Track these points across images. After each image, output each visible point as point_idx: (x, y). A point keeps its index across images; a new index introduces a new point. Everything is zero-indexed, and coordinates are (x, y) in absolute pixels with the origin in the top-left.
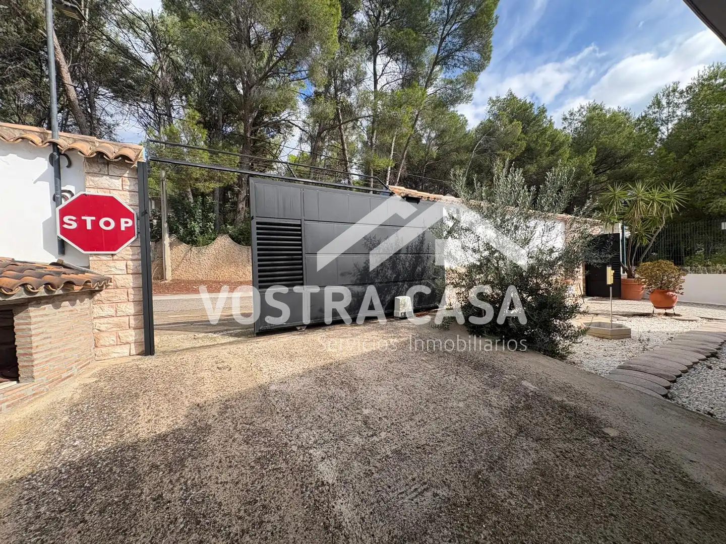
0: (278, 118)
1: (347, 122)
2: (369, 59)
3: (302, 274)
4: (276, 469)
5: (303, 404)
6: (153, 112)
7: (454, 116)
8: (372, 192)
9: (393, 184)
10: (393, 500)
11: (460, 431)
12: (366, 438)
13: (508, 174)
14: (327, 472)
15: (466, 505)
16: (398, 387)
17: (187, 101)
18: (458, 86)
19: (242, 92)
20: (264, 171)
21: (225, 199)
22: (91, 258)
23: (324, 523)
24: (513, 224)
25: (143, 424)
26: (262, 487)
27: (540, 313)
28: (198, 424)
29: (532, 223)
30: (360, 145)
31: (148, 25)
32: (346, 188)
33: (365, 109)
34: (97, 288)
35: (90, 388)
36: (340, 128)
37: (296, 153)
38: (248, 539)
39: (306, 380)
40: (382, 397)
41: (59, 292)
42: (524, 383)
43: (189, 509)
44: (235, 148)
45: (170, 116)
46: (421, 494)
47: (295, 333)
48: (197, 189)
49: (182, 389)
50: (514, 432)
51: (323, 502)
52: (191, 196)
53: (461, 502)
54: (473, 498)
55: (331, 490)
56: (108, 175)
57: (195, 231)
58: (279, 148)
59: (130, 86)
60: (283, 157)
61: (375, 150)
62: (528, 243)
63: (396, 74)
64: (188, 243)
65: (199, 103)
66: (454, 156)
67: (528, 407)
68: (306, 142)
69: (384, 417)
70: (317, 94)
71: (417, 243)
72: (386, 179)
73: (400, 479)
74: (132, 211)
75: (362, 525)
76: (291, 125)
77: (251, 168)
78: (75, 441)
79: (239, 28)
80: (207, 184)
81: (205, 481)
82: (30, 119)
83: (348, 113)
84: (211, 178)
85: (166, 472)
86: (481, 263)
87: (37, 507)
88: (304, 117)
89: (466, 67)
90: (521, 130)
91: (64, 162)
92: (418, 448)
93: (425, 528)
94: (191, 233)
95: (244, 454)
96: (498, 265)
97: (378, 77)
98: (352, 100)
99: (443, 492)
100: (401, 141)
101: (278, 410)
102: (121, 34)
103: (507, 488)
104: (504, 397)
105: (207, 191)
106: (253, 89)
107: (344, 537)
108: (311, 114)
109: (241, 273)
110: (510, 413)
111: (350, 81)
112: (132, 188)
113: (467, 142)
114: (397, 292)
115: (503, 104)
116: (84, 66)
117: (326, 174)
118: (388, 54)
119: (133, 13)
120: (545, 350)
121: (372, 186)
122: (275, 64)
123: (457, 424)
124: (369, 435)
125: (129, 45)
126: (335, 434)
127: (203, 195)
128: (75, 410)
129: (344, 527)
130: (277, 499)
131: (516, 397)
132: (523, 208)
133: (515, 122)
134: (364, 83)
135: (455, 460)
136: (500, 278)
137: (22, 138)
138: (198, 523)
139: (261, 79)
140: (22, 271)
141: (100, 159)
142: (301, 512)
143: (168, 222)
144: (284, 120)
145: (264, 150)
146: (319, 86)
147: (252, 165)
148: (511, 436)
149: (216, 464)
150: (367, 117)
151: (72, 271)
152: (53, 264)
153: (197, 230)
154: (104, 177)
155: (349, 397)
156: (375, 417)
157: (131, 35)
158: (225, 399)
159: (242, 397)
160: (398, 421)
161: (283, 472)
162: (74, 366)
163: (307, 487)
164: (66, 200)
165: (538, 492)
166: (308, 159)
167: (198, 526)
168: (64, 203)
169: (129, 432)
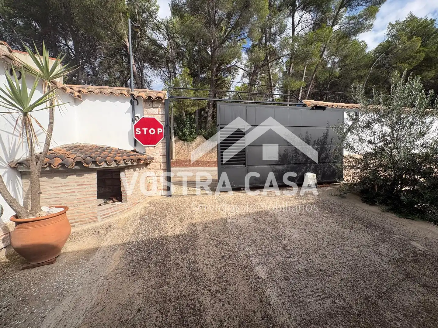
0: (230, 65)
1: (273, 61)
2: (289, 16)
3: (245, 157)
4: (232, 264)
5: (246, 232)
6: (168, 72)
7: (355, 43)
8: (288, 105)
9: (304, 99)
10: (303, 298)
11: (354, 267)
12: (285, 258)
13: (406, 82)
14: (261, 271)
15: (358, 315)
16: (306, 231)
17: (183, 63)
18: (361, 20)
19: (210, 53)
20: (221, 98)
21: (200, 116)
22: (146, 148)
23: (260, 299)
24: (408, 121)
25: (169, 229)
26: (226, 271)
27: (432, 192)
28: (193, 233)
29: (428, 120)
30: (281, 75)
31: (165, 26)
32: (270, 104)
33: (286, 50)
34: (149, 162)
35: (147, 209)
36: (268, 66)
37: (239, 85)
38: (220, 295)
39: (247, 219)
40: (295, 236)
41: (135, 163)
42: (413, 243)
43: (191, 273)
44: (207, 87)
45: (175, 73)
46: (323, 299)
47: (240, 191)
48: (188, 111)
49: (185, 215)
50: (401, 276)
51: (259, 288)
52: (184, 115)
53: (354, 312)
54: (363, 312)
55: (263, 282)
56: (152, 107)
57: (186, 134)
58: (230, 83)
59: (157, 61)
60: (233, 89)
61: (292, 76)
62: (423, 136)
63: (309, 21)
64: (183, 140)
65: (189, 64)
66: (354, 73)
67: (417, 261)
68: (246, 77)
69: (297, 247)
70: (253, 46)
71: (322, 138)
72: (299, 95)
73: (308, 286)
74: (162, 124)
75: (283, 306)
76: (237, 68)
77: (215, 97)
78: (143, 231)
79: (209, 16)
80: (192, 108)
81: (198, 262)
82: (119, 84)
83: (274, 55)
84: (194, 104)
85: (180, 253)
86: (376, 152)
87: (132, 257)
88: (245, 62)
89: (368, 3)
90: (420, 45)
91: (136, 103)
92: (321, 271)
93: (326, 320)
94: (184, 135)
95: (216, 253)
96: (392, 153)
97: (295, 26)
98: (276, 45)
99: (339, 302)
100: (311, 68)
101: (232, 233)
102: (154, 34)
103: (393, 313)
104: (394, 251)
105: (193, 112)
106: (216, 51)
107: (272, 310)
108: (249, 59)
109: (209, 157)
110: (398, 262)
111: (275, 34)
112: (162, 113)
113: (366, 61)
114: (306, 170)
115: (403, 26)
116: (139, 54)
117: (258, 96)
118: (303, 9)
119: (159, 21)
120: (435, 221)
121: (289, 101)
122: (229, 32)
123: (351, 262)
124: (287, 256)
125: (157, 39)
126: (265, 252)
127: (190, 114)
128: (142, 217)
129: (271, 304)
130: (233, 279)
131: (404, 252)
132: (420, 108)
133: (415, 38)
134: (285, 32)
135: (349, 284)
136: (393, 162)
137: (121, 93)
138: (196, 281)
139: (221, 44)
140: (122, 154)
141: (149, 100)
142: (247, 290)
143: (174, 129)
144: (233, 66)
145: (222, 85)
146: (256, 41)
147: (215, 95)
148: (398, 279)
149: (203, 254)
150: (287, 55)
151: (139, 154)
152: (132, 151)
153: (187, 133)
154: (151, 108)
155: (273, 232)
156: (290, 246)
157: (157, 33)
158: (205, 223)
159: (213, 223)
160: (306, 252)
161: (236, 266)
162: (140, 198)
163: (250, 277)
164: (136, 121)
165: (423, 323)
166: (247, 88)
167: (196, 282)
168: (136, 122)
169: (164, 231)
